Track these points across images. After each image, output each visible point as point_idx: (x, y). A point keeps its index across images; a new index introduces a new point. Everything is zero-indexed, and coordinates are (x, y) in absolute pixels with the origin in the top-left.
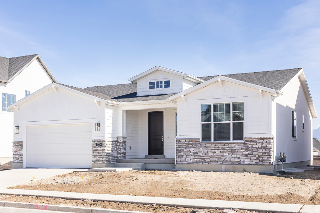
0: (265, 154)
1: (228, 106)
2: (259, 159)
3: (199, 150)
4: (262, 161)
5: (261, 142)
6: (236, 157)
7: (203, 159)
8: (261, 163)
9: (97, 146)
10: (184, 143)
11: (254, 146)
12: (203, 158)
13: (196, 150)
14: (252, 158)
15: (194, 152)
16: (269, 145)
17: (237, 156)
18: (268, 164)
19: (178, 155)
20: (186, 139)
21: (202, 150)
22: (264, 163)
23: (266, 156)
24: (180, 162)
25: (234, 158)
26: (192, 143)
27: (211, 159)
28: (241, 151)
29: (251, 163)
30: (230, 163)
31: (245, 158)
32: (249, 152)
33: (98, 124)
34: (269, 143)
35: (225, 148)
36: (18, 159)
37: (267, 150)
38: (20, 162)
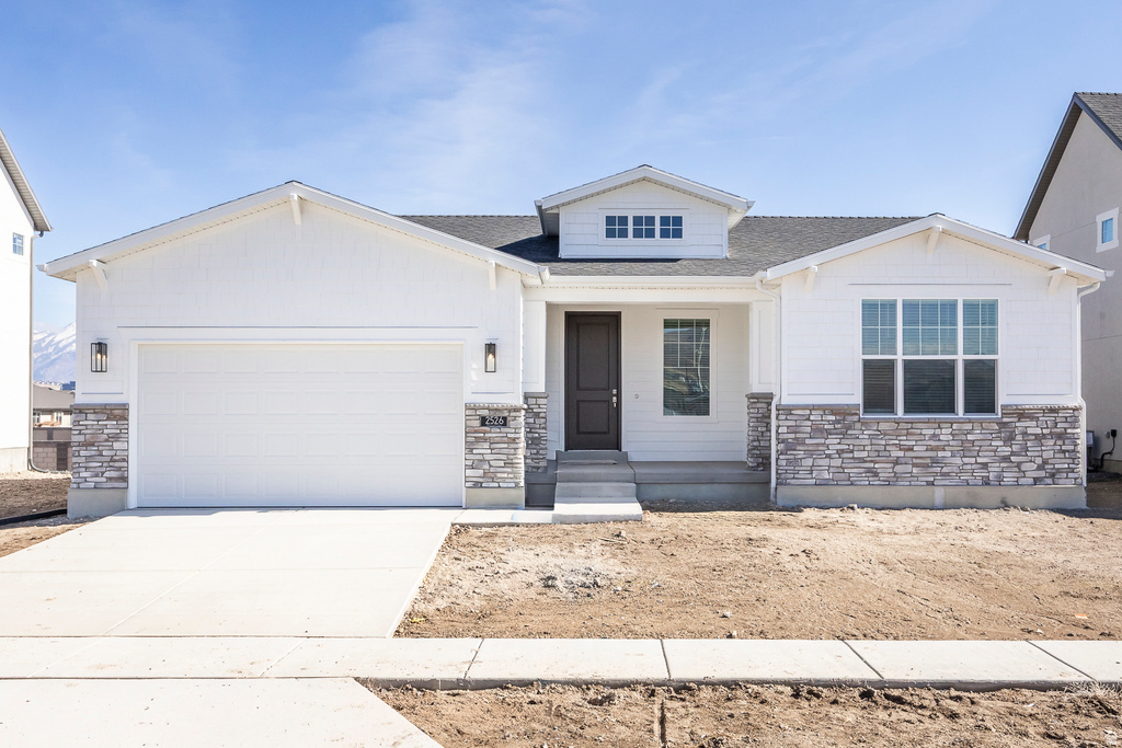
0: (1062, 456)
1: (949, 307)
2: (1044, 469)
3: (857, 442)
4: (1053, 476)
5: (1050, 419)
6: (976, 463)
7: (869, 470)
8: (1049, 481)
9: (483, 424)
10: (808, 419)
11: (1030, 431)
12: (872, 465)
13: (848, 442)
14: (1024, 467)
15: (839, 447)
16: (1074, 428)
17: (979, 460)
18: (1070, 484)
19: (787, 457)
20: (813, 408)
21: (867, 442)
22: (1061, 481)
23: (1064, 461)
24: (794, 478)
25: (969, 467)
26: (833, 418)
27: (898, 468)
28: (991, 445)
29: (1022, 481)
30: (956, 481)
31: (1002, 465)
32: (1015, 448)
33: (491, 348)
34: (1074, 422)
35: (942, 437)
36: (103, 473)
37: (1067, 442)
38: (109, 485)
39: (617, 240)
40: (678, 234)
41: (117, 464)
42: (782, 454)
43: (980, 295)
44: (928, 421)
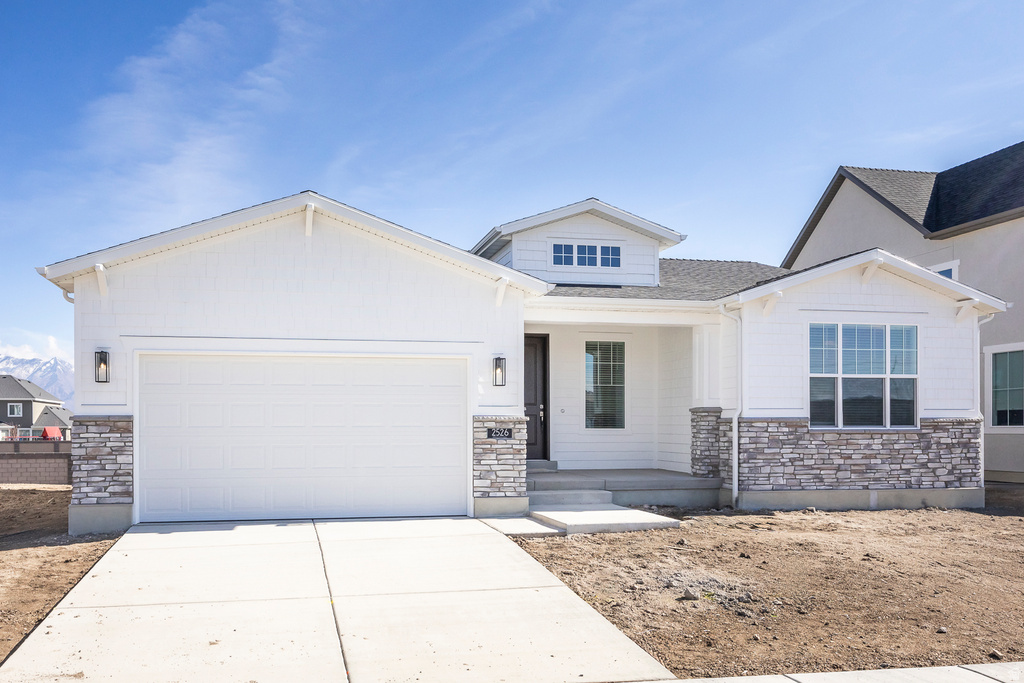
0: (967, 462)
1: (880, 333)
2: (953, 474)
3: (807, 451)
4: (959, 479)
5: (958, 430)
6: (901, 469)
7: (816, 477)
8: (957, 484)
9: (490, 436)
10: (766, 431)
11: (943, 441)
12: (818, 472)
13: (799, 451)
14: (938, 472)
15: (791, 456)
16: (976, 438)
17: (904, 467)
18: (973, 487)
19: (748, 465)
20: (770, 420)
21: (815, 451)
22: (967, 484)
23: (968, 466)
24: (755, 484)
25: (896, 472)
26: (786, 430)
27: (840, 475)
28: (912, 453)
29: (937, 484)
30: (886, 485)
31: (921, 470)
32: (931, 456)
33: (499, 362)
34: (975, 433)
35: (874, 447)
36: (106, 488)
37: (971, 450)
38: (114, 500)
39: (563, 267)
40: (616, 263)
41: (121, 479)
42: (744, 462)
43: (904, 322)
44: (865, 432)
